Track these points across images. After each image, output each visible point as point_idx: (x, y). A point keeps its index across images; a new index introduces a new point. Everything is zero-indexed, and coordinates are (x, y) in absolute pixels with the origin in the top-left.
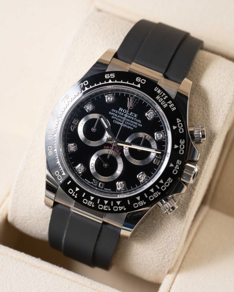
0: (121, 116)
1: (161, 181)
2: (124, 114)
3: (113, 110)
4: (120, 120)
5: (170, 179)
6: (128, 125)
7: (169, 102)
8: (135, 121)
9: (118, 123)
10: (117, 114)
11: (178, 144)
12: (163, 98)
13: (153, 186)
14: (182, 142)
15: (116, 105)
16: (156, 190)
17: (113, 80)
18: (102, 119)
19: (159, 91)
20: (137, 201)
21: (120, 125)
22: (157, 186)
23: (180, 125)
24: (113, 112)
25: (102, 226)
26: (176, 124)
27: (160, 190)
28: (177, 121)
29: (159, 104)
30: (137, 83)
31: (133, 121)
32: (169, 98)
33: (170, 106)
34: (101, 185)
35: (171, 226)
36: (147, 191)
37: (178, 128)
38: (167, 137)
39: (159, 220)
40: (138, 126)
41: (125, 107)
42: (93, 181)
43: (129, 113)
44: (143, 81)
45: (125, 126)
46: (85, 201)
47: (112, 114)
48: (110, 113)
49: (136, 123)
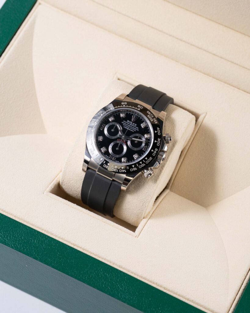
0: (128, 124)
1: (146, 158)
2: (130, 123)
3: (124, 121)
4: (127, 126)
5: (151, 157)
6: (131, 129)
7: (154, 119)
8: (135, 128)
9: (126, 128)
10: (126, 123)
11: (157, 140)
12: (151, 116)
13: (141, 160)
14: (159, 140)
15: (126, 119)
16: (143, 163)
17: (125, 105)
18: (118, 125)
19: (149, 113)
20: (132, 168)
21: (127, 129)
22: (144, 161)
23: (159, 131)
24: (124, 122)
25: (112, 182)
26: (157, 130)
27: (145, 163)
28: (157, 129)
29: (149, 119)
30: (138, 108)
31: (134, 127)
32: (154, 117)
33: (154, 121)
34: (114, 159)
35: (149, 187)
36: (138, 163)
37: (157, 132)
38: (151, 137)
39: (142, 183)
40: (136, 130)
41: (130, 120)
42: (110, 157)
43: (133, 123)
44: (141, 107)
45: (130, 130)
46: (105, 166)
47: (124, 123)
48: (122, 122)
49: (136, 129)
